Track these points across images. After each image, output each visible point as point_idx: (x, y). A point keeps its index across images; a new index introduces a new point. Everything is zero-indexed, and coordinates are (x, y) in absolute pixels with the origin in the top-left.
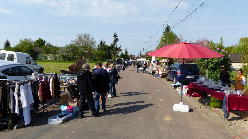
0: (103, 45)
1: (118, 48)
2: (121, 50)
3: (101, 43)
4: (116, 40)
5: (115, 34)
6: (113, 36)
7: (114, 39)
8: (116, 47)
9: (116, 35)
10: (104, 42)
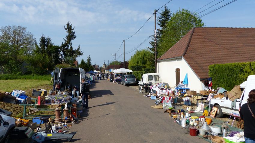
0: (47, 45)
1: (74, 49)
2: (80, 54)
3: (43, 40)
4: (71, 36)
5: (68, 25)
6: (66, 29)
7: (68, 34)
8: (71, 48)
9: (71, 27)
10: (49, 39)
